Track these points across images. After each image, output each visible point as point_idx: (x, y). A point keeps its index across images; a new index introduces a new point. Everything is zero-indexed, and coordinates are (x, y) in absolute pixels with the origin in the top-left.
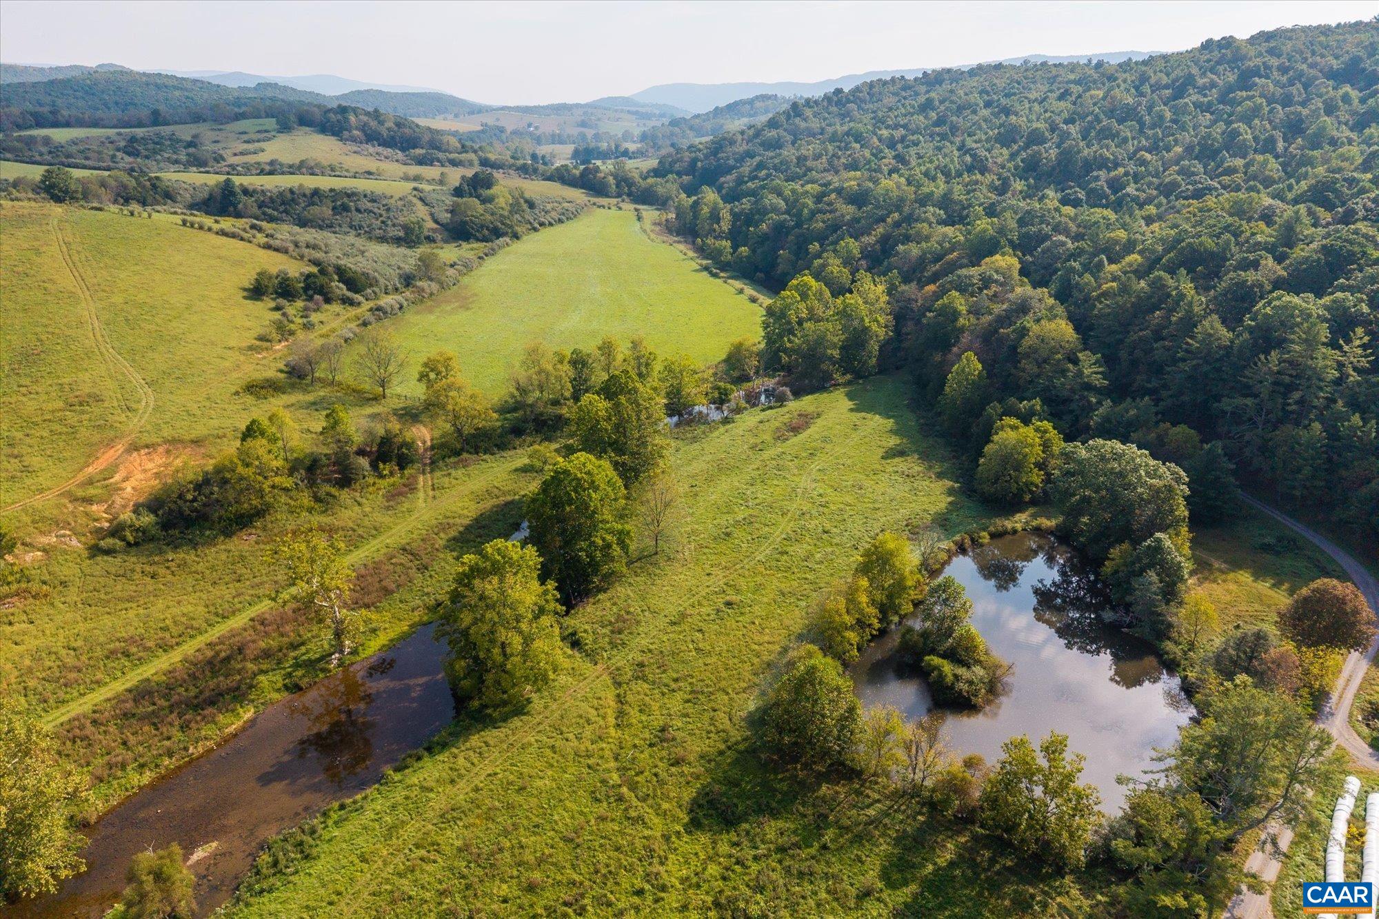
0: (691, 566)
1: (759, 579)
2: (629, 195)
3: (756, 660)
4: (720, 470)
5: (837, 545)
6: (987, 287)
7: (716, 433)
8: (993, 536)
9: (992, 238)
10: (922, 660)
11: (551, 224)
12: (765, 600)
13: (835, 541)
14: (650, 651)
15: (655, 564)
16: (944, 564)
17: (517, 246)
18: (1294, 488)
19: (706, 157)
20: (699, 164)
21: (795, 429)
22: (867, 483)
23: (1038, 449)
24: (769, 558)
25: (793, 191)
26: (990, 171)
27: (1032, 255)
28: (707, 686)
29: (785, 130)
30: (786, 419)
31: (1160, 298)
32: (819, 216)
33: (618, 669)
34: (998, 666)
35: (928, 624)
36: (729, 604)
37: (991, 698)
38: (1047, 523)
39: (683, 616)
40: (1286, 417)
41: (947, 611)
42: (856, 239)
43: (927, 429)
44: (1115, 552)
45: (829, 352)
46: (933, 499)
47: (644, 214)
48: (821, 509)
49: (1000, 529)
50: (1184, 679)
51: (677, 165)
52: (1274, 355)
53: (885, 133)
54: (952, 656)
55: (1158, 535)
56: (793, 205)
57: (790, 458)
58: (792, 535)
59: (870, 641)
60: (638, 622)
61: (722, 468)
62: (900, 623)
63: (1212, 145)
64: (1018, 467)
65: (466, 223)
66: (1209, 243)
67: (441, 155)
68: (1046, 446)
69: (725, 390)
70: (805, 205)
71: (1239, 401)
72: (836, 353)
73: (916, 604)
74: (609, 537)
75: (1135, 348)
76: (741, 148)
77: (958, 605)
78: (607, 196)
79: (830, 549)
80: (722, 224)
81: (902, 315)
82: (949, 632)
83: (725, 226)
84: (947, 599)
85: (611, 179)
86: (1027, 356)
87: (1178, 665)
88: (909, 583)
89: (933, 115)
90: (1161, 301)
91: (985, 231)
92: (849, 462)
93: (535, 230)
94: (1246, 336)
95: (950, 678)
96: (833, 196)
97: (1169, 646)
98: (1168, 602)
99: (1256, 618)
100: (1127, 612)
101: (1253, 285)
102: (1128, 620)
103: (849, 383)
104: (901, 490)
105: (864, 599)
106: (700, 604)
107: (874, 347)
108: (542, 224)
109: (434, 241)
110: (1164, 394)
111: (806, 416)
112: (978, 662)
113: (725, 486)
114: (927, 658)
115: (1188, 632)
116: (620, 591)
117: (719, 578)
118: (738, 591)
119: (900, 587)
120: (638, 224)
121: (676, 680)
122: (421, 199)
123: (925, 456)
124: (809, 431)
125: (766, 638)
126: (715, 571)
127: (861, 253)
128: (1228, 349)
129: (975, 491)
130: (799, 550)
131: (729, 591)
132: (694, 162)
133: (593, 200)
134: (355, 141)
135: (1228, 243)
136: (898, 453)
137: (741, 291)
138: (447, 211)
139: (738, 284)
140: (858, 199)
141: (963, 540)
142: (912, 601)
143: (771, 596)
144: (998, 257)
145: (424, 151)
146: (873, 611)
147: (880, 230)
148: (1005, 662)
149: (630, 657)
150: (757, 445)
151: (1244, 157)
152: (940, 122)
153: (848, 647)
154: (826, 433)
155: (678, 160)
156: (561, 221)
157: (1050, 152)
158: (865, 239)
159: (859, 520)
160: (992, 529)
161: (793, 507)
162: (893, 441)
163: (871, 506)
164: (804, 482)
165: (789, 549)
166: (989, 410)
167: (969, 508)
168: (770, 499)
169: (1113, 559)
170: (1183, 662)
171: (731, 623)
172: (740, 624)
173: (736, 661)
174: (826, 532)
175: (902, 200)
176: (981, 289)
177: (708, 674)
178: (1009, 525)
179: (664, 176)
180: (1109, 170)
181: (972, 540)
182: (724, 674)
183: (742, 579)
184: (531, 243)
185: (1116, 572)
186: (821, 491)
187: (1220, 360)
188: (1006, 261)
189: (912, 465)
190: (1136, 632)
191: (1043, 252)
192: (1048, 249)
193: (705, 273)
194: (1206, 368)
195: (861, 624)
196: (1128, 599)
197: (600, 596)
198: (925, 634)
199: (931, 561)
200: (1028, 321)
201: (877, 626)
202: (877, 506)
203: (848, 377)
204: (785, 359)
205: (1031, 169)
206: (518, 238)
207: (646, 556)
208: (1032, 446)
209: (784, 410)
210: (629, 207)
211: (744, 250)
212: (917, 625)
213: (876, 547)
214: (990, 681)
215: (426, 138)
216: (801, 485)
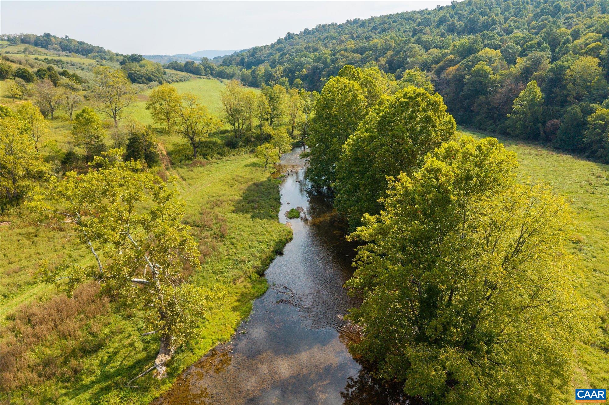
11: (177, 81)
20: (246, 60)
25: (314, 55)
65: (132, 74)
76: (266, 52)
78: (202, 75)
85: (202, 67)
91: (465, 43)
93: (170, 83)
96: (342, 52)
132: (242, 59)
133: (194, 76)
134: (56, 50)
144: (488, 50)
147: (385, 59)
155: (233, 60)
156: (181, 81)
179: (228, 66)
210: (214, 79)
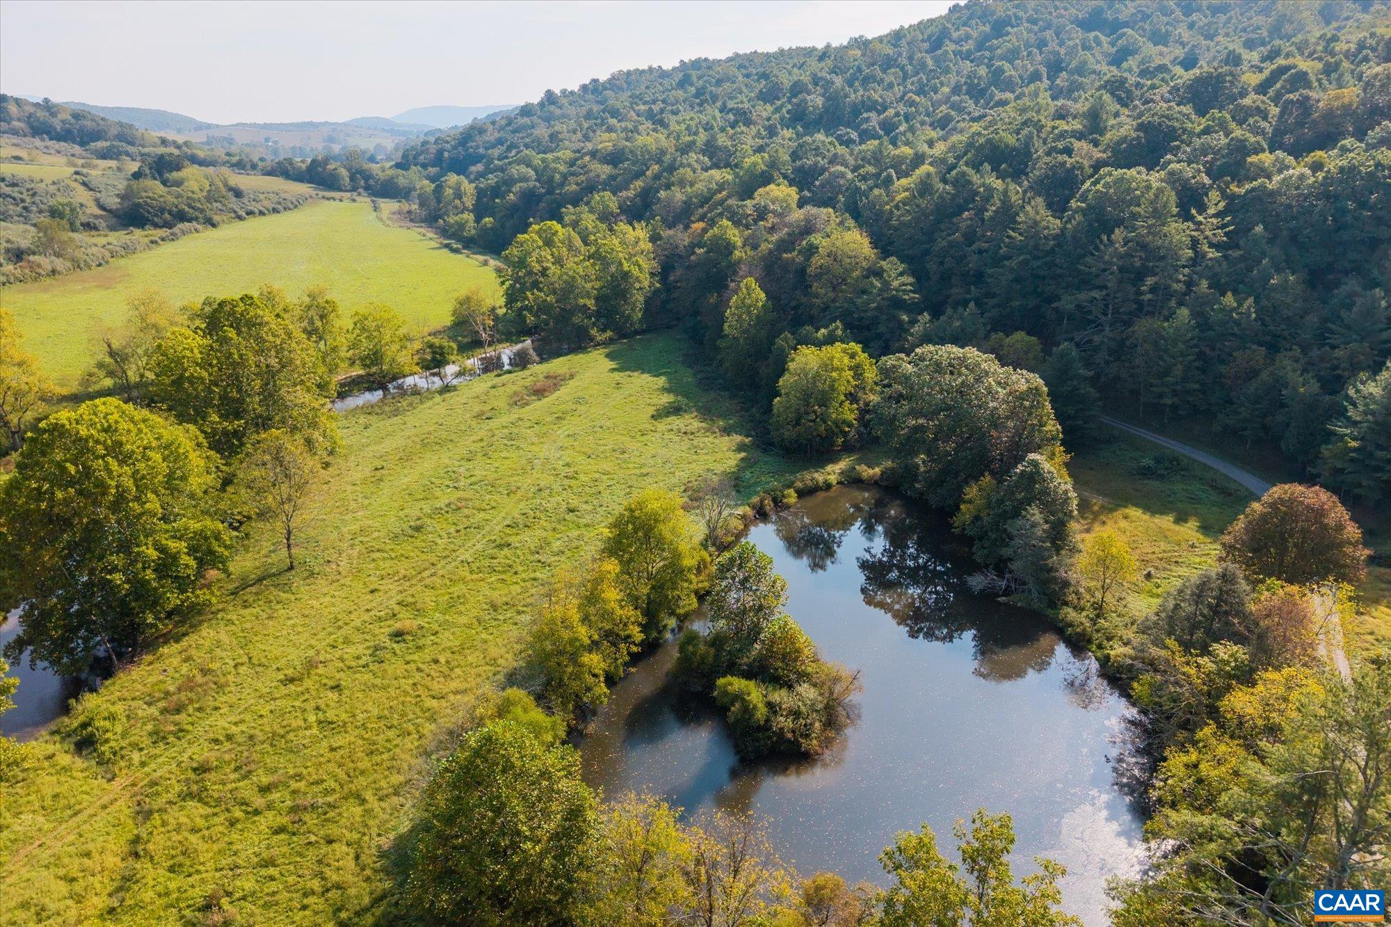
0: (347, 581)
1: (457, 590)
2: (367, 188)
3: (428, 728)
4: (424, 445)
5: (587, 526)
6: (763, 219)
7: (430, 403)
8: (801, 494)
9: (763, 172)
10: (712, 686)
11: (262, 213)
12: (463, 620)
13: (583, 521)
14: (229, 738)
15: (286, 587)
16: (739, 536)
17: (211, 233)
18: (1161, 396)
19: (455, 148)
20: (446, 154)
21: (539, 393)
22: (632, 446)
23: (849, 374)
24: (479, 556)
25: (543, 160)
26: (755, 124)
27: (809, 190)
28: (327, 792)
29: (539, 117)
30: (528, 382)
31: (965, 197)
32: (571, 179)
33: (154, 783)
34: (836, 680)
35: (722, 623)
36: (398, 635)
37: (832, 734)
38: (869, 472)
39: (311, 665)
40: (1141, 309)
41: (749, 600)
42: (614, 194)
43: (707, 383)
44: (972, 491)
45: (582, 301)
46: (719, 456)
47: (382, 205)
48: (566, 482)
49: (809, 483)
50: (1104, 662)
51: (422, 157)
52: (1118, 234)
53: (642, 107)
54: (762, 672)
55: (1032, 456)
56: (543, 174)
57: (529, 424)
58: (521, 520)
59: (626, 664)
60: (220, 687)
61: (427, 444)
62: (680, 628)
63: (979, 84)
64: (824, 400)
65: (139, 205)
66: (1011, 140)
67: (130, 149)
68: (857, 370)
69: (441, 347)
70: (555, 170)
71: (1083, 296)
72: (590, 303)
73: (701, 596)
74: (173, 545)
75: (944, 257)
76: (491, 136)
77: (763, 588)
78: (341, 190)
79: (575, 533)
80: (465, 199)
81: (668, 264)
82: (756, 630)
83: (469, 202)
84: (746, 579)
85: (344, 173)
86: (818, 276)
87: (1090, 641)
88: (688, 562)
89: (693, 90)
90: (967, 201)
91: (755, 164)
92: (609, 424)
93: (240, 218)
94: (1079, 217)
95: (761, 712)
96: (587, 158)
97: (1070, 614)
98: (1058, 550)
99: (1168, 561)
100: (1001, 574)
101: (1073, 168)
102: (1004, 584)
103: (611, 341)
104: (679, 448)
105: (612, 595)
106: (347, 641)
107: (639, 299)
108: (250, 213)
109: (96, 228)
110: (992, 302)
111: (555, 378)
112: (803, 676)
113: (428, 464)
114: (721, 681)
115: (1089, 590)
116: (206, 635)
117: (391, 593)
118: (419, 612)
119: (676, 571)
120: (374, 214)
121: (265, 790)
122: (84, 184)
123: (706, 413)
124: (557, 394)
125: (454, 685)
126: (387, 585)
127: (620, 208)
128: (1060, 237)
129: (772, 444)
130: (529, 538)
131: (404, 614)
132: (440, 152)
133: (321, 193)
134: (17, 134)
135: (1030, 137)
136: (675, 410)
137: (485, 263)
138: (118, 195)
139: (481, 258)
140: (614, 158)
141: (762, 501)
142: (696, 592)
143: (474, 612)
144: (772, 186)
145: (108, 144)
146: (630, 613)
147: (639, 184)
148: (846, 671)
149: (185, 757)
150: (483, 413)
151: (1013, 92)
152: (699, 93)
153: (590, 680)
154: (580, 394)
155: (423, 152)
156: (275, 211)
157: (816, 100)
158: (624, 194)
159: (619, 490)
160: (799, 484)
161: (526, 482)
162: (667, 399)
163: (637, 471)
164: (545, 451)
165: (513, 540)
166: (780, 342)
167: (766, 463)
168: (493, 476)
169: (970, 502)
170: (1096, 636)
171: (395, 667)
172: (413, 666)
173: (391, 734)
174: (572, 511)
175: (663, 152)
176: (756, 221)
177: (332, 767)
178: (819, 477)
179: (407, 169)
180: (879, 113)
181: (775, 500)
182: (365, 764)
183: (428, 592)
184: (229, 231)
185: (977, 518)
186: (568, 460)
187: (1052, 251)
188: (781, 192)
189: (690, 421)
190: (1018, 600)
191: (822, 186)
192: (828, 182)
193: (445, 250)
194: (1036, 264)
195: (612, 637)
196: (1006, 552)
197: (165, 650)
198: (717, 641)
199: (720, 532)
200: (816, 239)
201: (639, 637)
202: (644, 471)
203: (609, 334)
204: (530, 319)
205: (799, 118)
206: (214, 226)
207: (274, 575)
208: (841, 370)
209: (527, 372)
210: (364, 202)
211: (488, 220)
212: (702, 628)
213: (632, 511)
214: (827, 707)
215: (114, 131)
216: (541, 455)
